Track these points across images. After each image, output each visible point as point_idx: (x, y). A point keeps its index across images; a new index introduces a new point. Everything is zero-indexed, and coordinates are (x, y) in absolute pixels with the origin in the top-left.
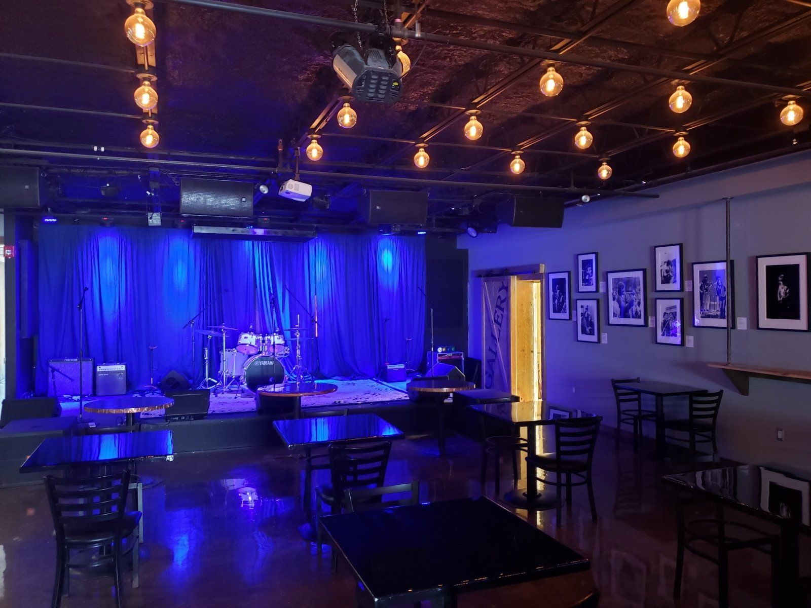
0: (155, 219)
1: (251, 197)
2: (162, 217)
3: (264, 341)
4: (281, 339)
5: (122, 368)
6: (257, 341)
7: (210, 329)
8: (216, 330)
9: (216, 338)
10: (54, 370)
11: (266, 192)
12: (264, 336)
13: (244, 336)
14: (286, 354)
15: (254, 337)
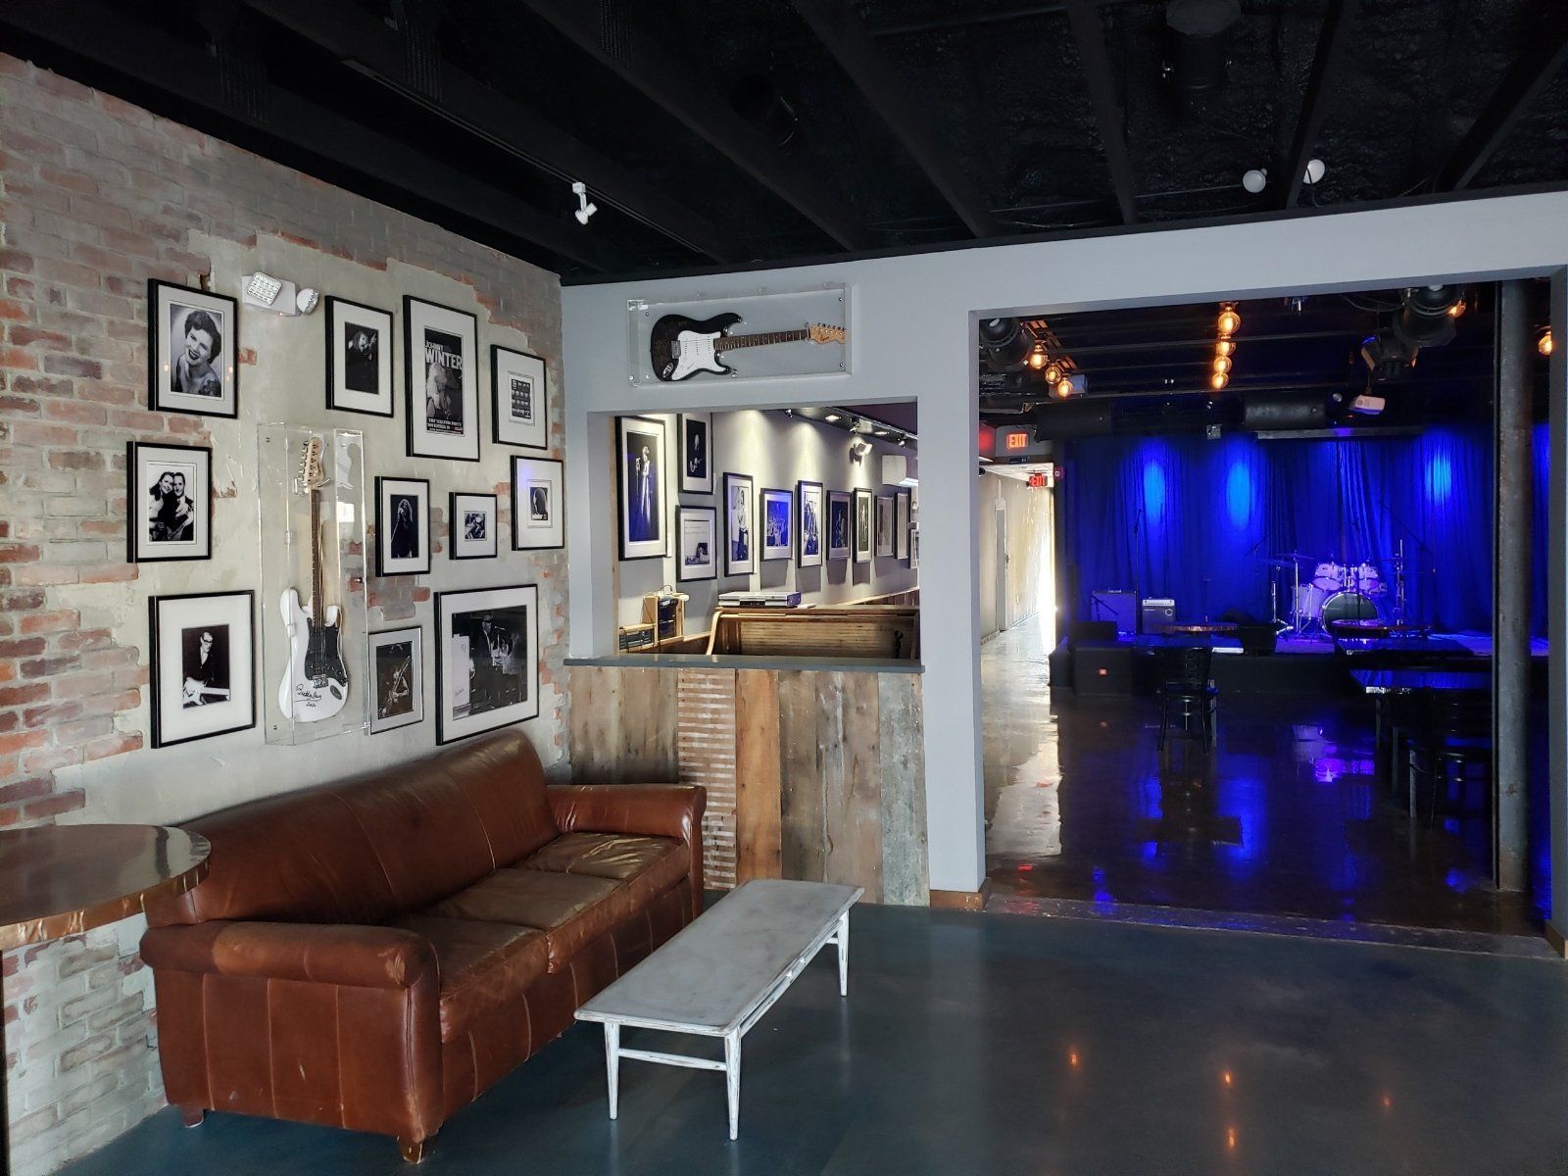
0: (1214, 432)
1: (1322, 406)
2: (1222, 430)
3: (1349, 574)
4: (1374, 572)
5: (1170, 603)
6: (1340, 573)
7: (1280, 558)
8: (1286, 559)
9: (1287, 568)
10: (1097, 601)
11: (1340, 400)
12: (1348, 567)
13: (1321, 566)
14: (1382, 592)
15: (1336, 568)
